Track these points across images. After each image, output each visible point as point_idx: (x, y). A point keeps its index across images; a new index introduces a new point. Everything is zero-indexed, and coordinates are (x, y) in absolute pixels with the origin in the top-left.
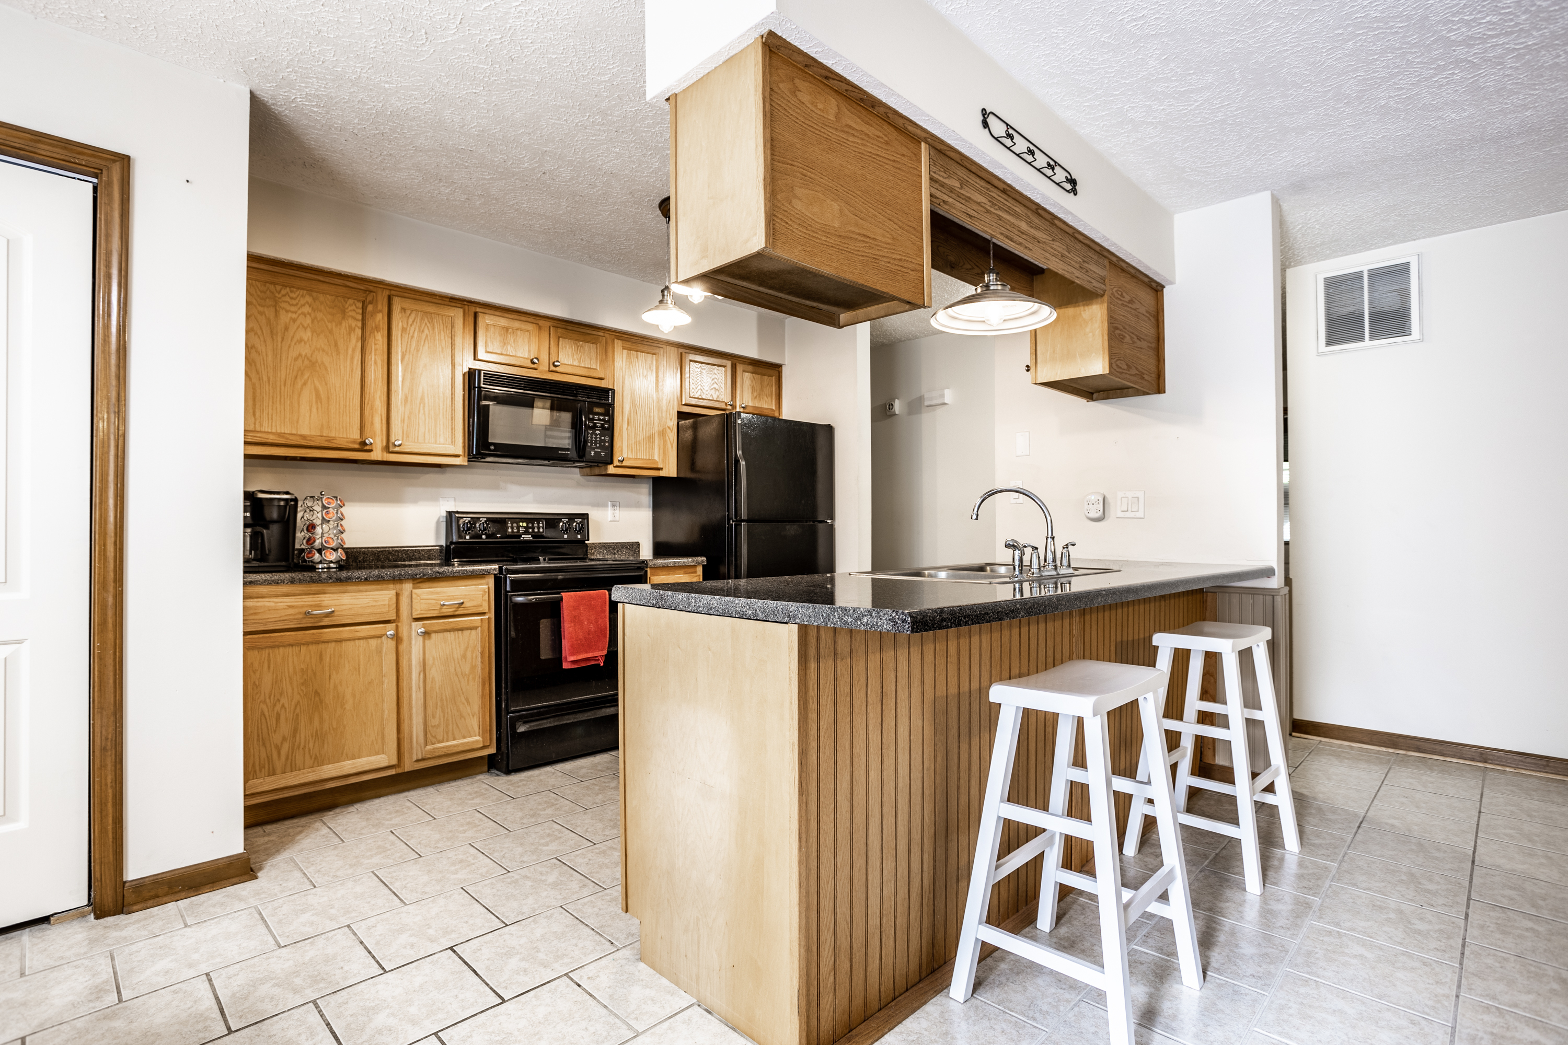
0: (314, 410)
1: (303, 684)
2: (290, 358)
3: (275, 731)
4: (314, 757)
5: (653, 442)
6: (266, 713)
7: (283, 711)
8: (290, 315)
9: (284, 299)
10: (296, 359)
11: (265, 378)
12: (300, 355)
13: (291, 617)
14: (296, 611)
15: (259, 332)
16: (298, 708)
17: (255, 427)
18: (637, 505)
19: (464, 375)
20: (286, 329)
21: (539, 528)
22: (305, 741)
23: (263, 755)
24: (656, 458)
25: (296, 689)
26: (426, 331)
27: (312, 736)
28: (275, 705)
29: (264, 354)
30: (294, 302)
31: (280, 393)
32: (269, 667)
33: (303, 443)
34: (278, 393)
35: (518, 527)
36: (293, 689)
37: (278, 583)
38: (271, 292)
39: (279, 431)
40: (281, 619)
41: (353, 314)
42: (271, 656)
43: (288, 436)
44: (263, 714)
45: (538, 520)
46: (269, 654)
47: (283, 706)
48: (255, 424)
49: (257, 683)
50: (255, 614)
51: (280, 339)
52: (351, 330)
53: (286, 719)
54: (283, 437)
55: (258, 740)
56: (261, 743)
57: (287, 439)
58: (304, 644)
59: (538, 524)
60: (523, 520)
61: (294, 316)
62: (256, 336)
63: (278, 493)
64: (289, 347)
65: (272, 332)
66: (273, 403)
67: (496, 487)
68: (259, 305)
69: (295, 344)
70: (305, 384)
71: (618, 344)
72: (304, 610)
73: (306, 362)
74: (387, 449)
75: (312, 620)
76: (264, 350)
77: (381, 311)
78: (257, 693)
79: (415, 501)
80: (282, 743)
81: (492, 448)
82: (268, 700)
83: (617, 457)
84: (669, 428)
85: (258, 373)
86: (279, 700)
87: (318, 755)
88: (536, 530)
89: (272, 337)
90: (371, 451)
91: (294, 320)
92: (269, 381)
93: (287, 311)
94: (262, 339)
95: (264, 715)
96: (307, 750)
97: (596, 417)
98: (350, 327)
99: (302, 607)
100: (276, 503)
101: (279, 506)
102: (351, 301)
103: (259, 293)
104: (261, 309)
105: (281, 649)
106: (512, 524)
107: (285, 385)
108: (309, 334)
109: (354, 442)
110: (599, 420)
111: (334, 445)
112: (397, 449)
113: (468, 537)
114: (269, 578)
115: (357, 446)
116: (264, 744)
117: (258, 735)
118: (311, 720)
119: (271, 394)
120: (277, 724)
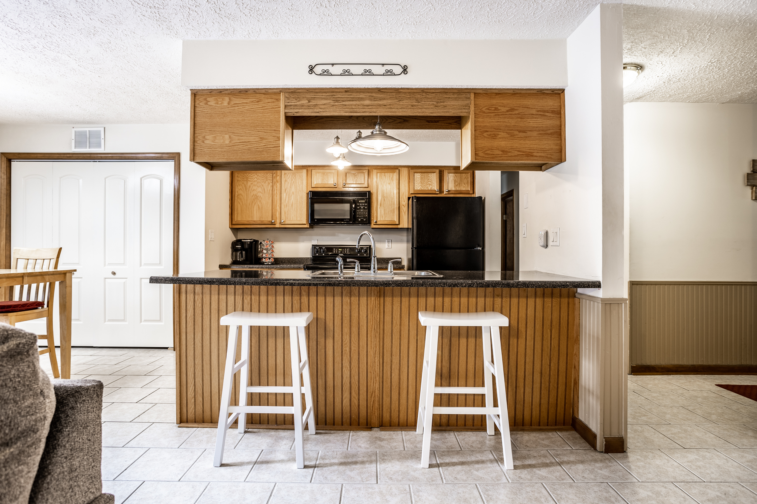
0: (258, 212)
5: (394, 212)
8: (251, 182)
9: (249, 177)
10: (252, 196)
11: (244, 204)
12: (254, 195)
15: (242, 189)
18: (401, 241)
19: (307, 194)
20: (250, 187)
24: (396, 220)
26: (293, 180)
30: (252, 178)
31: (248, 208)
33: (254, 223)
35: (338, 251)
38: (245, 176)
39: (248, 220)
41: (269, 178)
43: (250, 221)
45: (347, 248)
51: (248, 190)
52: (269, 183)
60: (340, 248)
61: (252, 182)
63: (248, 240)
64: (251, 192)
65: (246, 189)
66: (246, 211)
67: (334, 235)
70: (255, 204)
73: (255, 197)
74: (281, 223)
76: (244, 195)
77: (279, 176)
79: (303, 241)
81: (316, 220)
83: (374, 220)
84: (403, 205)
88: (346, 252)
90: (275, 224)
91: (252, 184)
93: (250, 181)
94: (243, 191)
97: (361, 204)
98: (268, 183)
100: (247, 243)
101: (248, 244)
102: (269, 174)
103: (242, 177)
104: (243, 182)
106: (335, 249)
107: (250, 205)
108: (256, 187)
109: (269, 222)
111: (263, 223)
112: (283, 223)
113: (317, 255)
115: (270, 223)
119: (246, 208)
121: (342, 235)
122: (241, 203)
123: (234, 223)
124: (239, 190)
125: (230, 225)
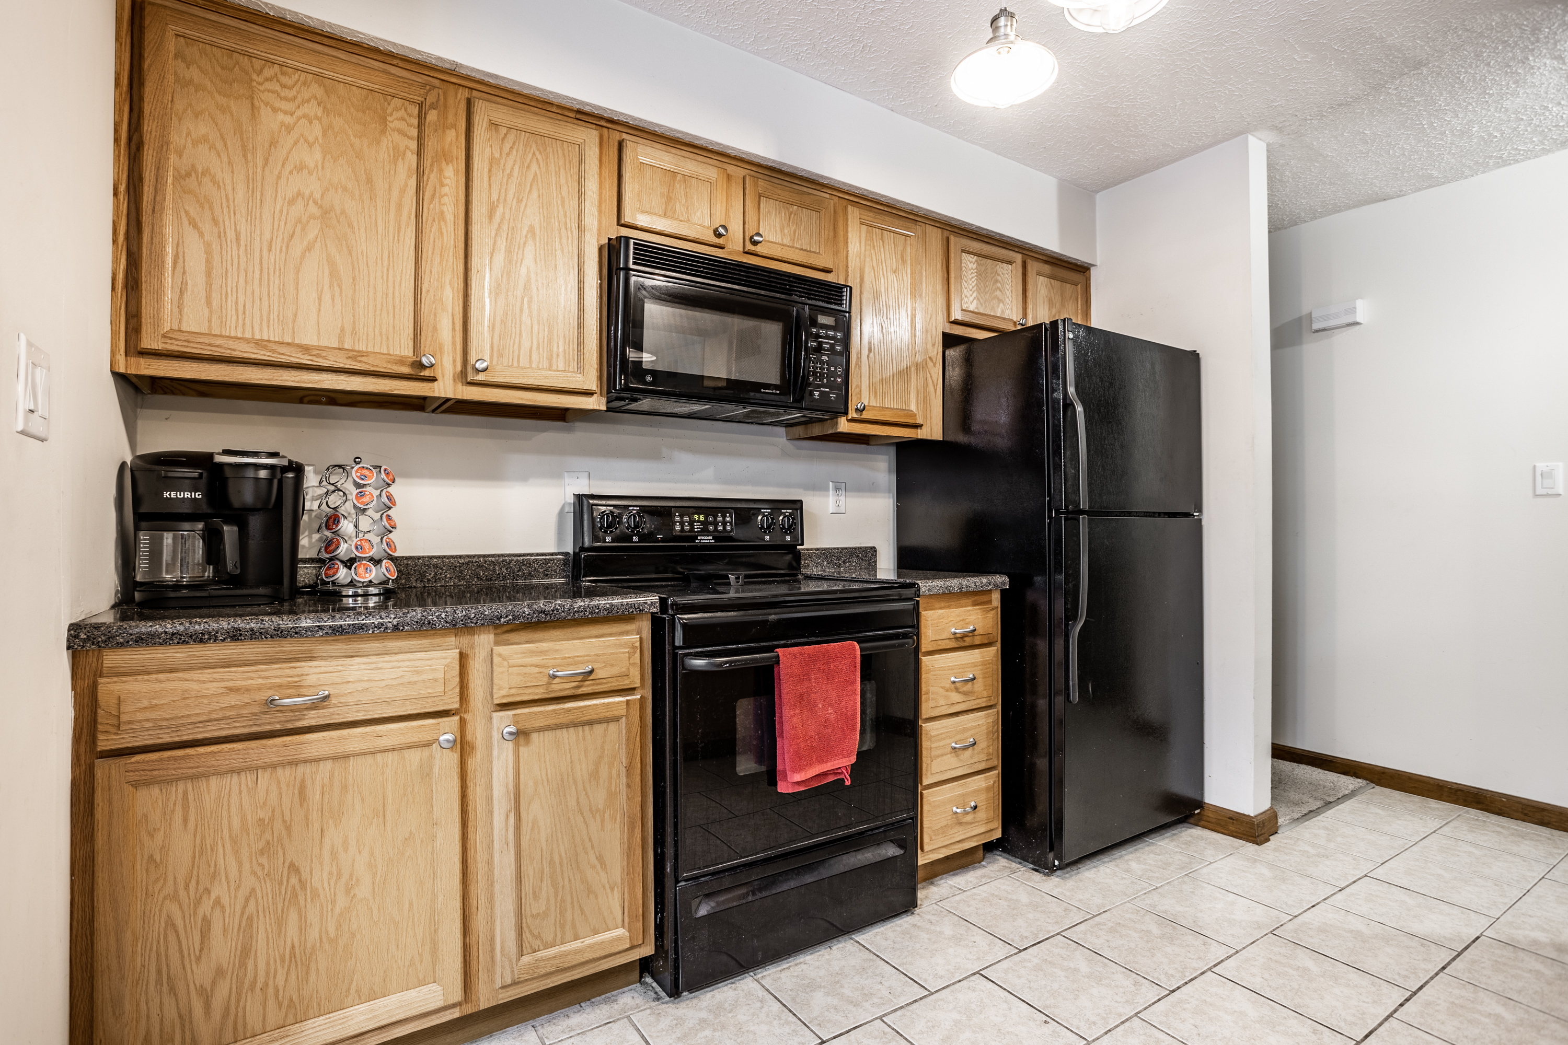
0: (327, 298)
1: (262, 852)
2: (280, 199)
3: (198, 959)
4: (286, 1003)
5: (909, 380)
6: (179, 922)
7: (218, 911)
8: (281, 117)
9: (267, 85)
10: (292, 202)
11: (231, 235)
12: (299, 194)
13: (235, 712)
14: (247, 697)
15: (219, 145)
16: (252, 902)
17: (210, 327)
18: (871, 489)
19: (601, 249)
20: (273, 143)
21: (724, 524)
22: (268, 973)
23: (171, 1013)
24: (913, 407)
25: (246, 865)
26: (534, 167)
27: (283, 960)
28: (198, 902)
29: (229, 188)
30: (289, 93)
31: (261, 264)
32: (185, 821)
33: (305, 360)
34: (257, 262)
35: (691, 523)
36: (240, 864)
37: (201, 641)
38: (242, 69)
39: (257, 337)
40: (212, 717)
41: (401, 125)
42: (191, 796)
43: (274, 347)
44: (170, 923)
45: (724, 511)
46: (185, 793)
47: (218, 902)
48: (210, 321)
49: (157, 857)
50: (152, 707)
51: (260, 161)
52: (398, 154)
53: (225, 930)
54: (265, 348)
55: (159, 982)
56: (165, 988)
57: (274, 351)
58: (264, 768)
59: (724, 517)
60: (699, 510)
61: (288, 119)
62: (213, 153)
63: (256, 454)
64: (279, 177)
65: (244, 147)
66: (246, 282)
67: (654, 455)
68: (219, 93)
69: (291, 173)
70: (309, 249)
71: (854, 214)
72: (264, 695)
73: (313, 209)
74: (464, 376)
75: (282, 717)
76: (228, 181)
77: (454, 126)
78: (157, 880)
79: (524, 478)
80: (214, 983)
81: (649, 378)
82: (182, 893)
83: (853, 404)
84: (930, 358)
85: (215, 222)
86: (208, 891)
87: (295, 998)
88: (720, 528)
89: (245, 156)
90: (433, 380)
91: (289, 129)
92: (238, 240)
93: (275, 110)
94: (225, 159)
95: (174, 926)
96: (271, 991)
97: (822, 332)
98: (396, 148)
99: (260, 689)
100: (250, 474)
102: (396, 102)
103: (219, 70)
104: (221, 100)
105: (214, 781)
106: (681, 516)
107: (270, 250)
108: (318, 156)
109: (401, 361)
110: (827, 337)
111: (364, 367)
112: (481, 377)
113: (608, 539)
114: (181, 628)
115: (406, 370)
116: (172, 990)
117: (159, 972)
118: (280, 924)
119: (243, 265)
120: (202, 943)
121: (685, 458)
122: (207, 227)
123: (149, 341)
124: (195, 143)
125: (121, 358)
